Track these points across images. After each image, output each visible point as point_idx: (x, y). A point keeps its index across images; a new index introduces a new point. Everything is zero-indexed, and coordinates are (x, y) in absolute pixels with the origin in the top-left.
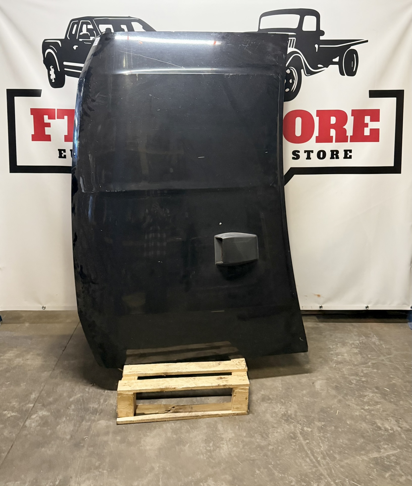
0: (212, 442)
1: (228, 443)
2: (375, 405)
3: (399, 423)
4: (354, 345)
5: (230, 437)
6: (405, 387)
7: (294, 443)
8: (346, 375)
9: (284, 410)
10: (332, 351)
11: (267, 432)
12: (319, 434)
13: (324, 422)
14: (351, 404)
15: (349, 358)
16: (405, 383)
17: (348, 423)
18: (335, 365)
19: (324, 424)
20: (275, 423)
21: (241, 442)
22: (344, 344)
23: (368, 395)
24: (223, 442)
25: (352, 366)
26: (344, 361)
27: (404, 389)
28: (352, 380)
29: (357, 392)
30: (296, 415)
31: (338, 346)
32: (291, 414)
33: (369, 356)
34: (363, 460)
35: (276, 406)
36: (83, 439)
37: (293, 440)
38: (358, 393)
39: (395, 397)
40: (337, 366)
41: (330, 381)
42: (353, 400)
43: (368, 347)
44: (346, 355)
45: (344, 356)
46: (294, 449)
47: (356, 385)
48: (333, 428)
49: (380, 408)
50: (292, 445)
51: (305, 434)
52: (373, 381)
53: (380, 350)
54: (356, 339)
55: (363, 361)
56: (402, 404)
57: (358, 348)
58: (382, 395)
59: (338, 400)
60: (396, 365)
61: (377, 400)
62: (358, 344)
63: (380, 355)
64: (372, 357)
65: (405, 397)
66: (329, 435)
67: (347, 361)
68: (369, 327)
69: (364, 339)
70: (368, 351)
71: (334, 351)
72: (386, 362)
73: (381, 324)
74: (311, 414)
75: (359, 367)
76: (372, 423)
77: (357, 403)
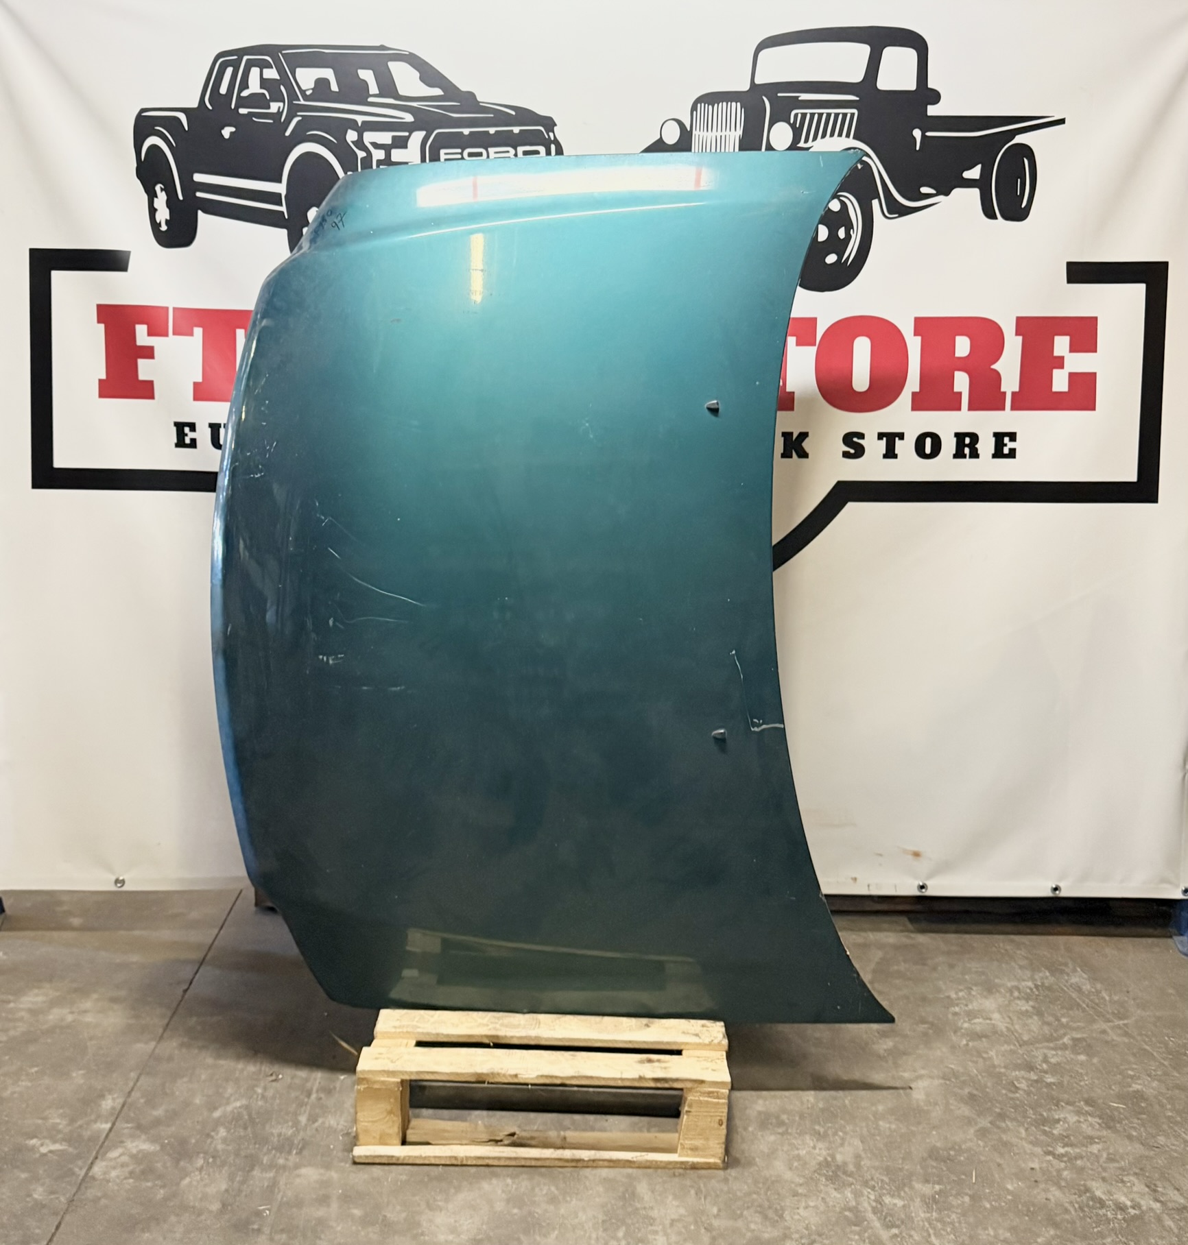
0: (624, 1228)
1: (669, 1231)
2: (1084, 1145)
3: (1155, 1191)
4: (1020, 993)
5: (675, 1217)
6: (1171, 1100)
7: (859, 1234)
8: (1000, 1066)
9: (823, 1151)
10: (957, 1005)
11: (779, 1207)
12: (928, 1212)
13: (939, 1184)
14: (1014, 1140)
15: (1006, 1025)
16: (1168, 1089)
17: (1009, 1187)
18: (964, 1042)
19: (940, 1190)
20: (801, 1185)
21: (705, 1228)
22: (990, 989)
23: (1065, 1118)
24: (653, 1228)
25: (1015, 1045)
26: (992, 1032)
27: (1169, 1106)
28: (1017, 1080)
29: (1031, 1112)
30: (858, 1166)
31: (973, 993)
32: (845, 1164)
33: (1064, 1020)
35: (800, 1142)
36: (258, 1214)
37: (853, 1228)
38: (1034, 1114)
39: (1143, 1125)
40: (971, 1044)
41: (952, 1082)
42: (1022, 1131)
43: (1062, 997)
44: (996, 1016)
45: (990, 1019)
47: (1028, 1093)
48: (967, 1199)
49: (1099, 1151)
51: (887, 1213)
52: (1076, 1083)
53: (1093, 1005)
54: (1025, 978)
55: (1047, 1032)
56: (1162, 1143)
57: (1030, 999)
58: (1103, 1119)
59: (978, 1131)
60: (1143, 1043)
61: (1090, 1132)
62: (1031, 989)
63: (1096, 1018)
64: (1071, 1024)
65: (1171, 1125)
66: (954, 1216)
67: (1002, 1031)
68: (1062, 947)
69: (1047, 978)
70: (1059, 1007)
71: (962, 1006)
72: (1113, 1036)
73: (1097, 939)
74: (902, 1163)
75: (1037, 1049)
76: (1079, 1190)
77: (1033, 1138)
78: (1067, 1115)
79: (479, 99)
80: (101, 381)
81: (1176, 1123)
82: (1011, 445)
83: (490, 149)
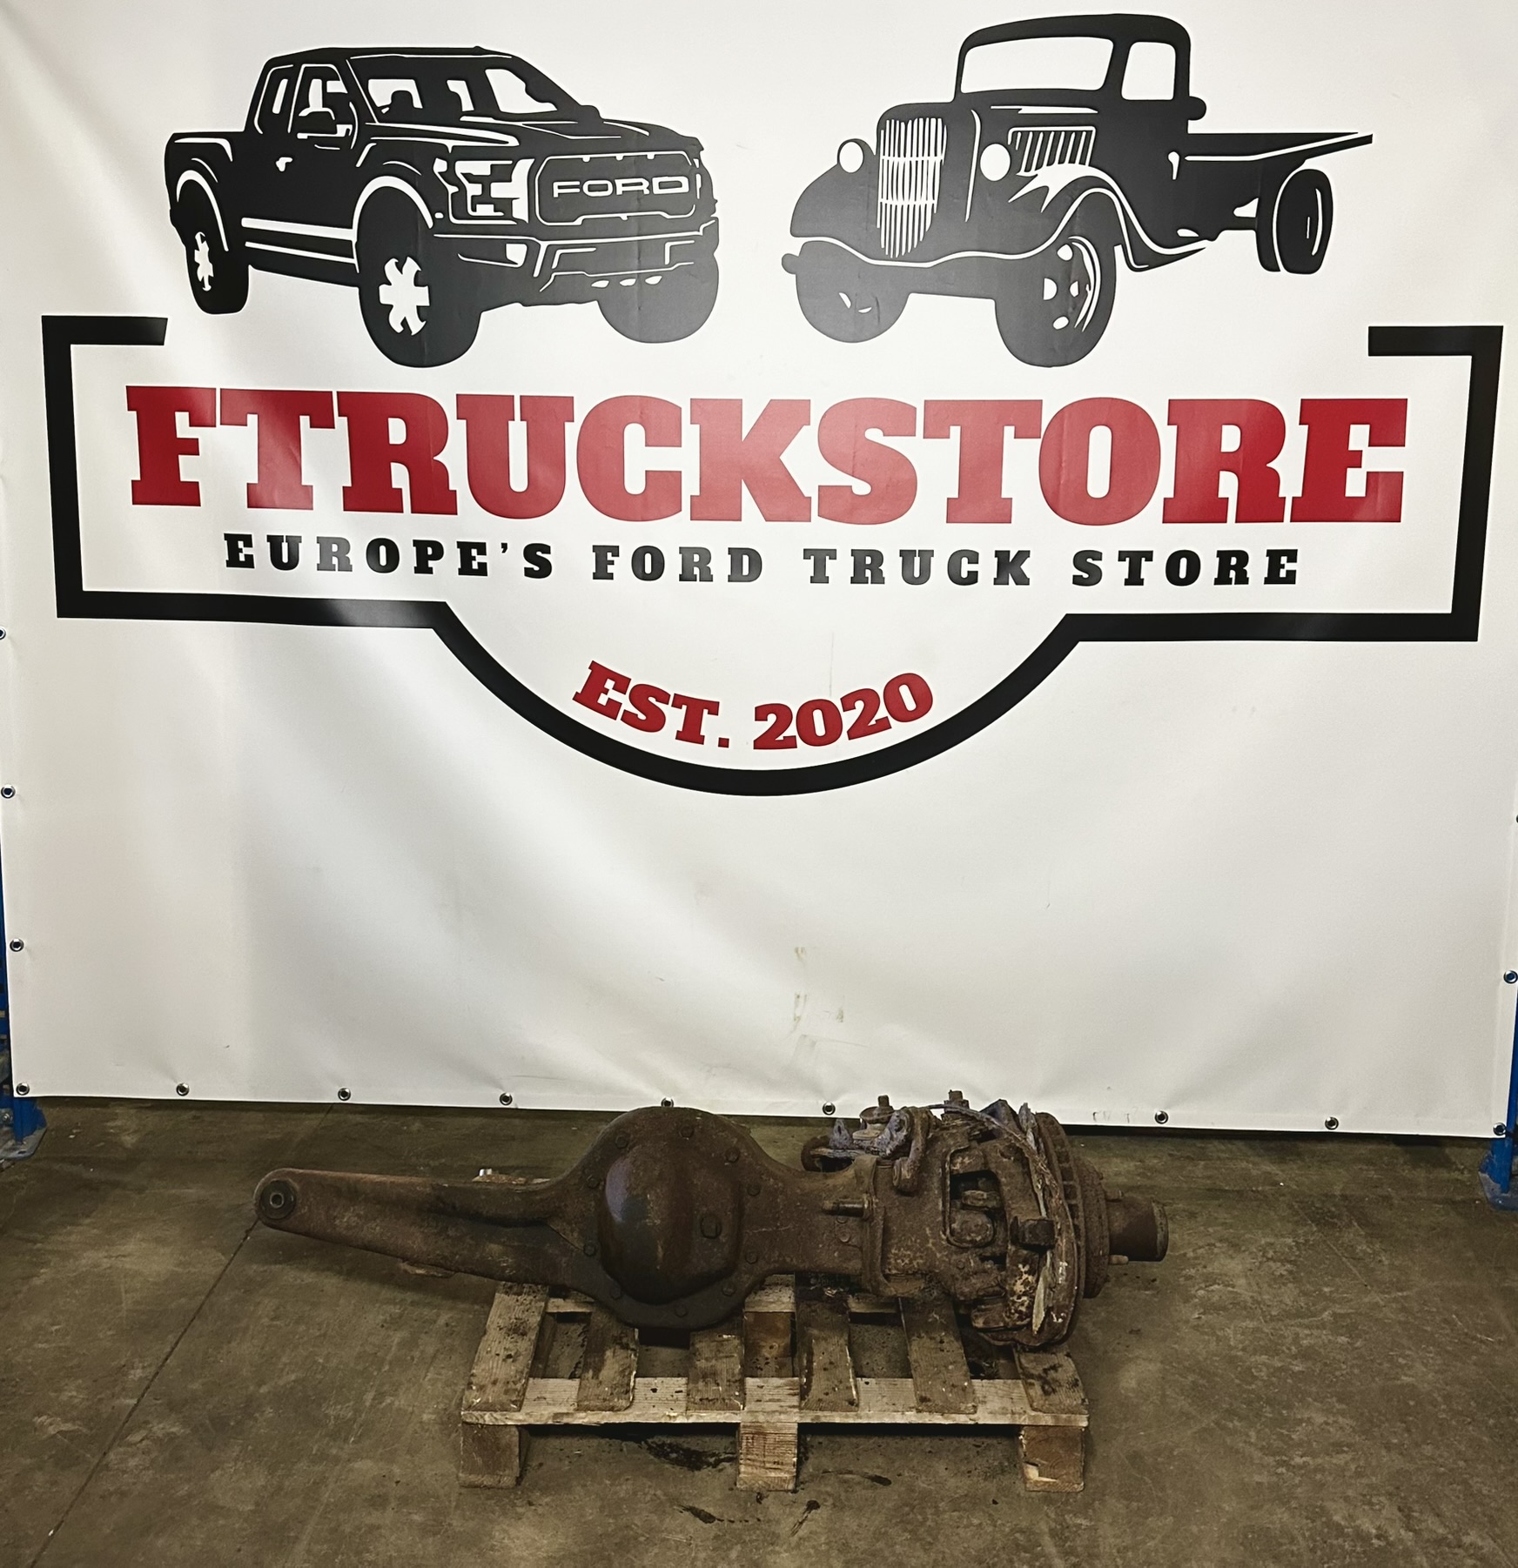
2: (1327, 1455)
4: (1275, 1252)
8: (1236, 1348)
10: (1193, 1266)
14: (1241, 1446)
15: (1251, 1294)
18: (1197, 1316)
22: (1237, 1246)
23: (1309, 1419)
25: (1258, 1319)
26: (1232, 1303)
27: (1443, 1406)
28: (1256, 1368)
29: (1269, 1409)
31: (1216, 1251)
33: (1326, 1290)
38: (1271, 1413)
39: (1408, 1430)
40: (1203, 1317)
41: (1174, 1366)
42: (1253, 1434)
43: (1327, 1259)
44: (1242, 1281)
45: (1233, 1287)
47: (1267, 1385)
48: (1170, 1520)
49: (1346, 1463)
51: (1067, 1537)
52: (1330, 1372)
53: (1367, 1271)
54: (1284, 1233)
55: (1302, 1304)
57: (1286, 1261)
58: (1358, 1420)
59: (1196, 1433)
61: (1337, 1436)
62: (1290, 1248)
63: (1369, 1287)
64: (1335, 1295)
65: (1443, 1431)
67: (1245, 1302)
69: (1312, 1234)
70: (1322, 1272)
71: (1200, 1268)
72: (1388, 1312)
75: (1287, 1326)
76: (1314, 1513)
77: (1264, 1443)
78: (1313, 1415)
79: (603, 115)
80: (134, 482)
81: (1452, 1428)
82: (1290, 566)
83: (616, 181)
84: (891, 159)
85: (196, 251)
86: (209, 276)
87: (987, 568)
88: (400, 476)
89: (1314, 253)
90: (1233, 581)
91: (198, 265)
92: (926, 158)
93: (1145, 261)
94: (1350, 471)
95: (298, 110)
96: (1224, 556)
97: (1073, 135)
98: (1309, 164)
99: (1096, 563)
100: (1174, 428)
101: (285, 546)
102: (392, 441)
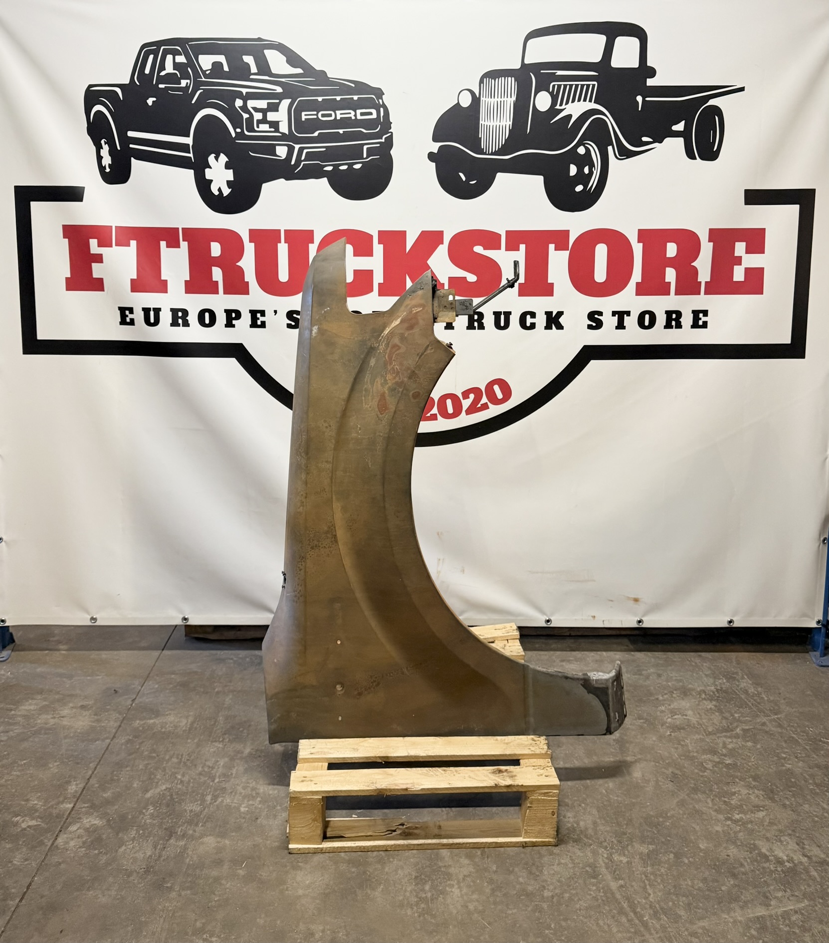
0: (430, 883)
1: (461, 884)
2: (752, 812)
3: (803, 848)
4: (706, 695)
5: (466, 873)
6: (812, 776)
7: (594, 885)
8: (692, 751)
10: (663, 705)
12: (645, 867)
13: (651, 844)
14: (703, 809)
15: (696, 719)
16: (810, 768)
17: (701, 846)
18: (669, 734)
19: (653, 849)
21: (487, 882)
22: (684, 693)
23: (739, 791)
24: (451, 882)
25: (702, 735)
26: (687, 725)
27: (810, 781)
28: (705, 762)
29: (716, 787)
30: (595, 831)
31: (674, 695)
32: (586, 829)
33: (736, 715)
34: (735, 922)
37: (592, 880)
39: (794, 796)
40: (672, 734)
41: (660, 764)
42: (709, 801)
43: (734, 698)
44: (690, 712)
45: (686, 716)
46: (595, 898)
47: (714, 772)
48: (672, 856)
49: (763, 817)
50: (590, 890)
51: (615, 869)
52: (746, 763)
53: (756, 704)
54: (709, 684)
55: (725, 725)
56: (808, 810)
57: (713, 700)
58: (765, 791)
59: (678, 802)
60: (791, 733)
61: (756, 801)
62: (713, 692)
63: (759, 713)
64: (741, 718)
65: (813, 796)
66: (663, 870)
67: (694, 724)
68: (734, 660)
69: (724, 683)
70: (733, 705)
71: (666, 705)
72: (771, 727)
73: (758, 654)
74: (626, 828)
75: (718, 737)
76: (750, 848)
77: (716, 807)
78: (740, 789)
79: (329, 76)
80: (67, 278)
81: (817, 794)
82: (704, 319)
83: (337, 112)
84: (487, 99)
85: (101, 150)
86: (109, 164)
87: (541, 320)
88: (217, 274)
89: (715, 150)
90: (674, 327)
91: (102, 157)
92: (505, 99)
93: (625, 154)
94: (736, 267)
95: (159, 72)
96: (669, 313)
97: (585, 87)
98: (712, 102)
99: (599, 317)
100: (641, 244)
101: (152, 313)
102: (213, 255)
